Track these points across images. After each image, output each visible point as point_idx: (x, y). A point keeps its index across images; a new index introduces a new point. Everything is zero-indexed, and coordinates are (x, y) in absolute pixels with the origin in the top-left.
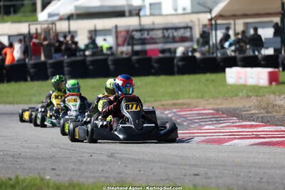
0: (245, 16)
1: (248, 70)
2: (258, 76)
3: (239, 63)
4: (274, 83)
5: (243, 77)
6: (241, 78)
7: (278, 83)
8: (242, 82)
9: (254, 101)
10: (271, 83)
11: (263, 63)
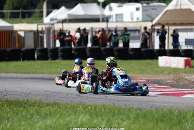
0: (175, 24)
1: (172, 58)
2: (178, 62)
3: (168, 54)
4: (187, 67)
5: (169, 62)
6: (168, 63)
7: (190, 67)
8: (168, 65)
9: (172, 76)
10: (186, 66)
11: (182, 54)
